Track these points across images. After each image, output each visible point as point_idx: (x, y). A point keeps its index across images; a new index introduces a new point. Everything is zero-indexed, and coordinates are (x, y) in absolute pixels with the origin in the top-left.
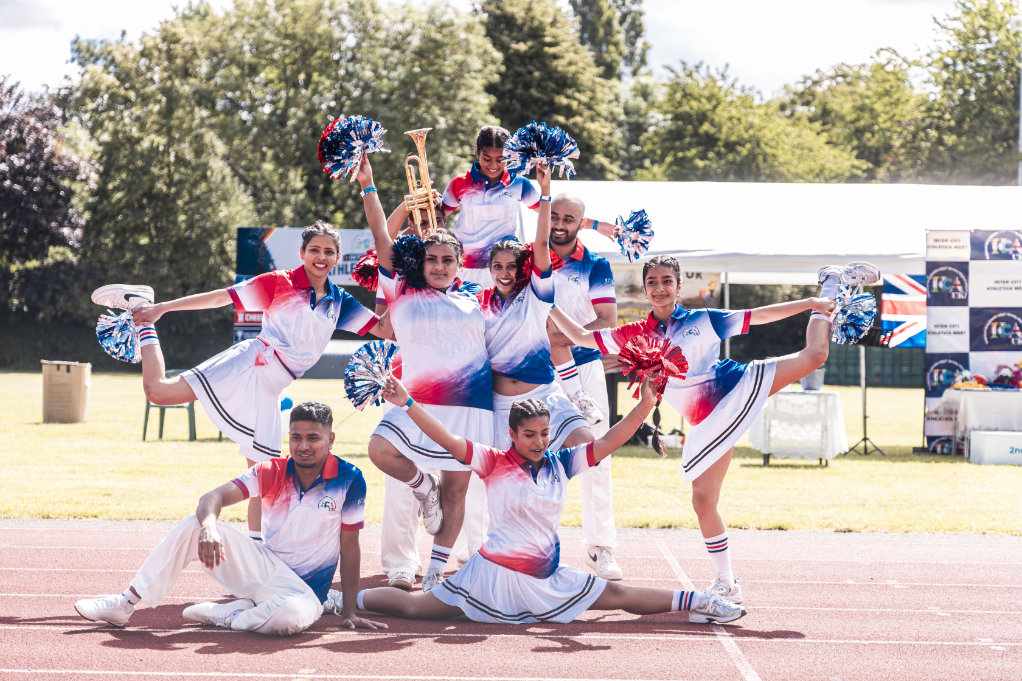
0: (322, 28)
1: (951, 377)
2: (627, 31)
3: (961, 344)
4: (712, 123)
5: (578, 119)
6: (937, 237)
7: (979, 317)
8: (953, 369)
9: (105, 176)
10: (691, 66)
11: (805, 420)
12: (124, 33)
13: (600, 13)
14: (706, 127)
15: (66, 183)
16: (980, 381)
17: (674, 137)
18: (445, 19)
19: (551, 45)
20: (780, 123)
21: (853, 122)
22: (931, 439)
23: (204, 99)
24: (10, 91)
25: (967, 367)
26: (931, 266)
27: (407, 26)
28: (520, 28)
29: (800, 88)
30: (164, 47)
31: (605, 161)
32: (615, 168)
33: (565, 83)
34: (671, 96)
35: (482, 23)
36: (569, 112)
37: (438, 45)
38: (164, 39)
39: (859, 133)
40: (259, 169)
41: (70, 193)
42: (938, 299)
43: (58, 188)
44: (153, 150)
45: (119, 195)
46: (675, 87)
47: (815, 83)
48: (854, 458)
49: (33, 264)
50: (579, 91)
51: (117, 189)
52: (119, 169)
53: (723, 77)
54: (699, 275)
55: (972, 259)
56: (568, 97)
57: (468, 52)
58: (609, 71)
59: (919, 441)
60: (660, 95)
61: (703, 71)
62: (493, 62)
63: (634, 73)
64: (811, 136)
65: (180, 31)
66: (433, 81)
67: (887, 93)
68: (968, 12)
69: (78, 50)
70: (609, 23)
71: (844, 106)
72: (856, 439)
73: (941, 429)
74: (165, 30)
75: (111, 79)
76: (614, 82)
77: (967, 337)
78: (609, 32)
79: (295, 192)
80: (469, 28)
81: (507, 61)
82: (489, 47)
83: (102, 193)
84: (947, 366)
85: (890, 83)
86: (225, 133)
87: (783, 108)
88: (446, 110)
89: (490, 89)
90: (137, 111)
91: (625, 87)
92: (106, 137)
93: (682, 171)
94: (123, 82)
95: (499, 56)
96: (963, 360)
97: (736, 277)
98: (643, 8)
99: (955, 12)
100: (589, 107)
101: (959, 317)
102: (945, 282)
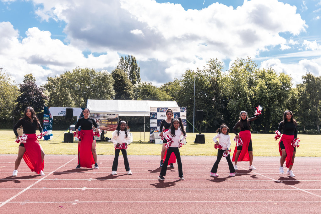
0: (86, 75)
1: (154, 131)
2: (137, 77)
3: (156, 125)
4: (150, 91)
5: (128, 91)
6: (152, 109)
7: (159, 121)
8: (155, 129)
9: (51, 99)
10: (146, 82)
12: (56, 76)
13: (133, 74)
14: (148, 91)
15: (44, 100)
16: (158, 131)
17: (143, 93)
18: (106, 74)
19: (124, 79)
20: (160, 91)
21: (171, 91)
22: (151, 140)
23: (67, 87)
24: (35, 85)
25: (157, 129)
26: (151, 113)
27: (99, 75)
28: (119, 76)
29: (164, 86)
30: (61, 78)
31: (131, 97)
32: (133, 98)
33: (126, 85)
34: (142, 87)
35: (113, 76)
36: (126, 90)
37: (105, 78)
38: (61, 77)
39: (172, 93)
40: (76, 97)
41: (45, 101)
43: (43, 101)
44: (59, 94)
45: (53, 102)
46: (143, 85)
47: (166, 85)
48: (138, 143)
49: (38, 113)
50: (128, 86)
51: (52, 101)
52: (53, 98)
53: (151, 84)
54: (114, 114)
55: (158, 112)
56: (126, 87)
57: (109, 80)
58: (134, 83)
59: (149, 141)
60: (142, 86)
61: (148, 83)
62: (113, 81)
63: (138, 83)
64: (165, 93)
65: (63, 76)
66: (103, 84)
68: (187, 74)
69: (48, 79)
70: (135, 75)
71: (170, 88)
72: (138, 140)
73: (151, 139)
74: (61, 76)
75: (52, 83)
76: (135, 84)
78: (135, 77)
79: (83, 101)
80: (110, 76)
81: (117, 81)
82: (113, 79)
83: (50, 101)
84: (154, 129)
85: (176, 84)
86: (70, 93)
87: (161, 89)
88: (106, 89)
89: (113, 86)
90: (56, 88)
91: (137, 85)
92: (51, 92)
93: (144, 99)
94: (54, 84)
95: (114, 80)
96: (156, 128)
97: (121, 115)
98: (140, 73)
99: (185, 74)
100: (129, 89)
101: (156, 121)
102: (153, 116)
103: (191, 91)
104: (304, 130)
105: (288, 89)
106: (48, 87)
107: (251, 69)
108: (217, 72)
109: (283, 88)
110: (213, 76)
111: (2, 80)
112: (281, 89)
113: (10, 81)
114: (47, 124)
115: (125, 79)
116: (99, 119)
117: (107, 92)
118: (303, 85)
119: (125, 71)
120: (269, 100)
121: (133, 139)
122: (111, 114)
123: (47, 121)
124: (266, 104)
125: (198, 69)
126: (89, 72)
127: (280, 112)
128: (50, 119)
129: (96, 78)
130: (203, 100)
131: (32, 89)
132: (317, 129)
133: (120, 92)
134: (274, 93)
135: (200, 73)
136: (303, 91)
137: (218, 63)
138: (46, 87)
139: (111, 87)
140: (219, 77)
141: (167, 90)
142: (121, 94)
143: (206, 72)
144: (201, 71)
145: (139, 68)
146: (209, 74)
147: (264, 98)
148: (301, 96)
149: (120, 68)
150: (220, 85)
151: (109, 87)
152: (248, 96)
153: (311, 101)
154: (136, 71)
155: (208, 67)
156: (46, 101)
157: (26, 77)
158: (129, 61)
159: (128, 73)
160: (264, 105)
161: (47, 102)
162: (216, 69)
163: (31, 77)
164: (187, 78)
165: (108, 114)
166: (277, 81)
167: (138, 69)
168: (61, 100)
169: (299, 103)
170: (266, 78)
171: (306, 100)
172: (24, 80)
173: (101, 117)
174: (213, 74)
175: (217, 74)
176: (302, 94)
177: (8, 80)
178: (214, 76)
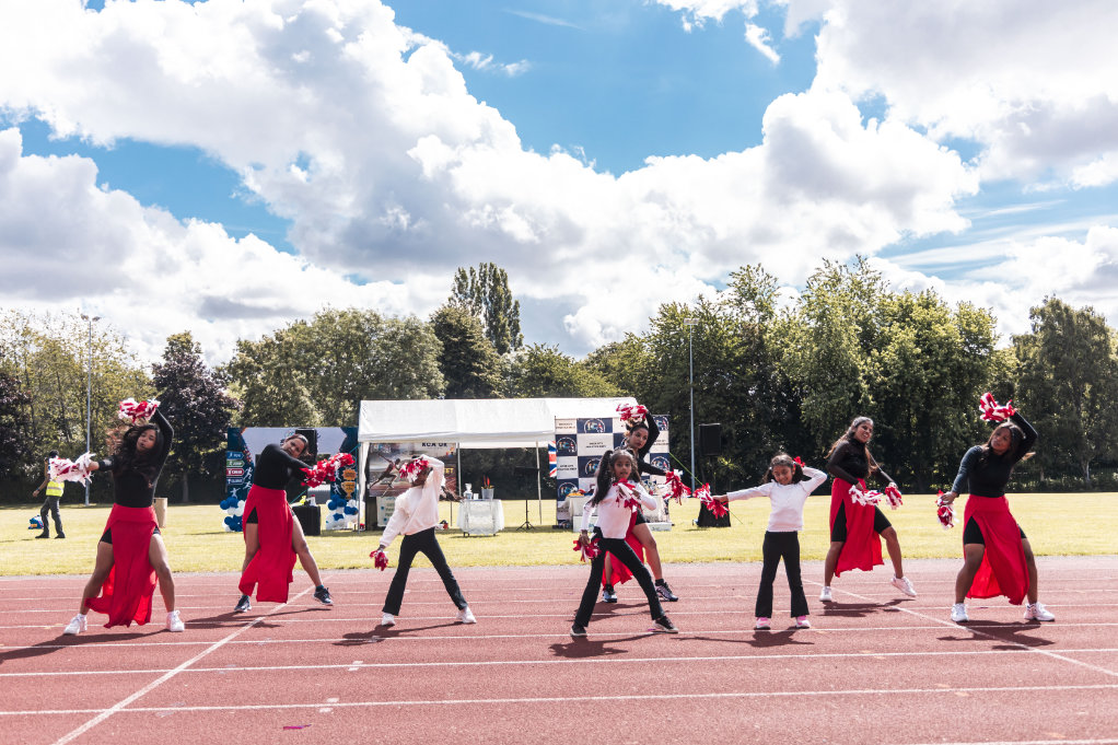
0: (353, 331)
1: (569, 491)
2: (512, 330)
3: (574, 474)
4: (550, 372)
5: (485, 374)
7: (583, 461)
8: (571, 487)
9: (248, 405)
10: (540, 345)
11: (484, 514)
13: (499, 321)
14: (546, 374)
15: (228, 411)
16: (582, 493)
17: (530, 379)
18: (414, 325)
19: (469, 338)
20: (585, 372)
21: (619, 371)
22: (560, 521)
23: (298, 368)
24: (199, 366)
25: (577, 486)
26: (558, 437)
27: (394, 329)
28: (455, 330)
29: (595, 355)
30: (277, 342)
33: (479, 356)
34: (529, 361)
35: (434, 328)
36: (479, 370)
37: (410, 338)
38: (277, 339)
39: (621, 376)
40: (325, 400)
41: (230, 415)
42: (562, 453)
43: (223, 412)
44: (272, 392)
45: (255, 415)
46: (532, 355)
47: (602, 352)
48: (520, 532)
49: (210, 451)
50: (485, 360)
51: (253, 413)
52: (254, 403)
53: (556, 350)
54: (445, 444)
55: (579, 432)
56: (478, 363)
57: (426, 341)
58: (502, 349)
59: (554, 523)
60: (526, 358)
61: (545, 347)
62: (438, 345)
63: (516, 350)
64: (599, 379)
65: (284, 334)
66: (408, 355)
67: (630, 356)
68: (665, 316)
69: (240, 345)
70: (504, 326)
71: (615, 363)
72: (521, 523)
73: (563, 517)
74: (278, 334)
75: (251, 359)
76: (506, 353)
77: (576, 472)
78: (504, 330)
79: (346, 411)
80: (427, 329)
81: (448, 347)
82: (436, 339)
83: (246, 415)
84: (568, 485)
85: (632, 346)
86: (308, 383)
87: (588, 364)
88: (417, 369)
89: (438, 359)
90: (263, 374)
91: (511, 356)
92: (249, 387)
93: (535, 394)
94: (256, 361)
95: (441, 343)
96: (575, 482)
97: (464, 445)
98: (519, 318)
99: (660, 316)
100: (489, 368)
101: (573, 461)
102: (566, 444)
103: (681, 369)
104: (1042, 479)
105: (983, 352)
106: (240, 371)
107: (866, 295)
108: (760, 307)
109: (970, 349)
110: (747, 318)
111: (98, 352)
112: (962, 353)
113: (124, 356)
114: (237, 481)
115: (473, 337)
116: (398, 461)
117: (421, 379)
118: (1032, 337)
119: (473, 312)
120: (928, 390)
121: (506, 521)
122: (434, 444)
123: (236, 472)
124: (918, 402)
125: (701, 298)
126: (361, 320)
127: (961, 423)
128: (247, 465)
129: (386, 338)
130: (719, 395)
131: (190, 377)
132: (1081, 474)
133: (459, 379)
134: (942, 366)
135: (707, 312)
136: (1031, 355)
137: (761, 278)
138: (233, 368)
139: (433, 365)
140: (766, 323)
141: (606, 369)
142: (465, 386)
143: (727, 307)
144: (711, 306)
145: (517, 303)
146: (735, 312)
147: (910, 383)
148: (1025, 371)
149: (458, 305)
150: (772, 346)
151: (426, 364)
152: (860, 378)
153: (1059, 388)
154: (509, 311)
155: (730, 294)
156: (234, 412)
157: (171, 344)
158: (485, 281)
159: (481, 317)
160: (912, 404)
161: (236, 416)
162: (758, 296)
163: (189, 342)
164: (665, 328)
165: (424, 444)
166: (949, 330)
167: (512, 307)
168: (280, 408)
169: (1022, 395)
170: (915, 322)
171: (1043, 385)
172: (167, 353)
173: (405, 452)
174: (748, 313)
175: (761, 314)
176: (1029, 366)
177: (116, 355)
178: (751, 320)
